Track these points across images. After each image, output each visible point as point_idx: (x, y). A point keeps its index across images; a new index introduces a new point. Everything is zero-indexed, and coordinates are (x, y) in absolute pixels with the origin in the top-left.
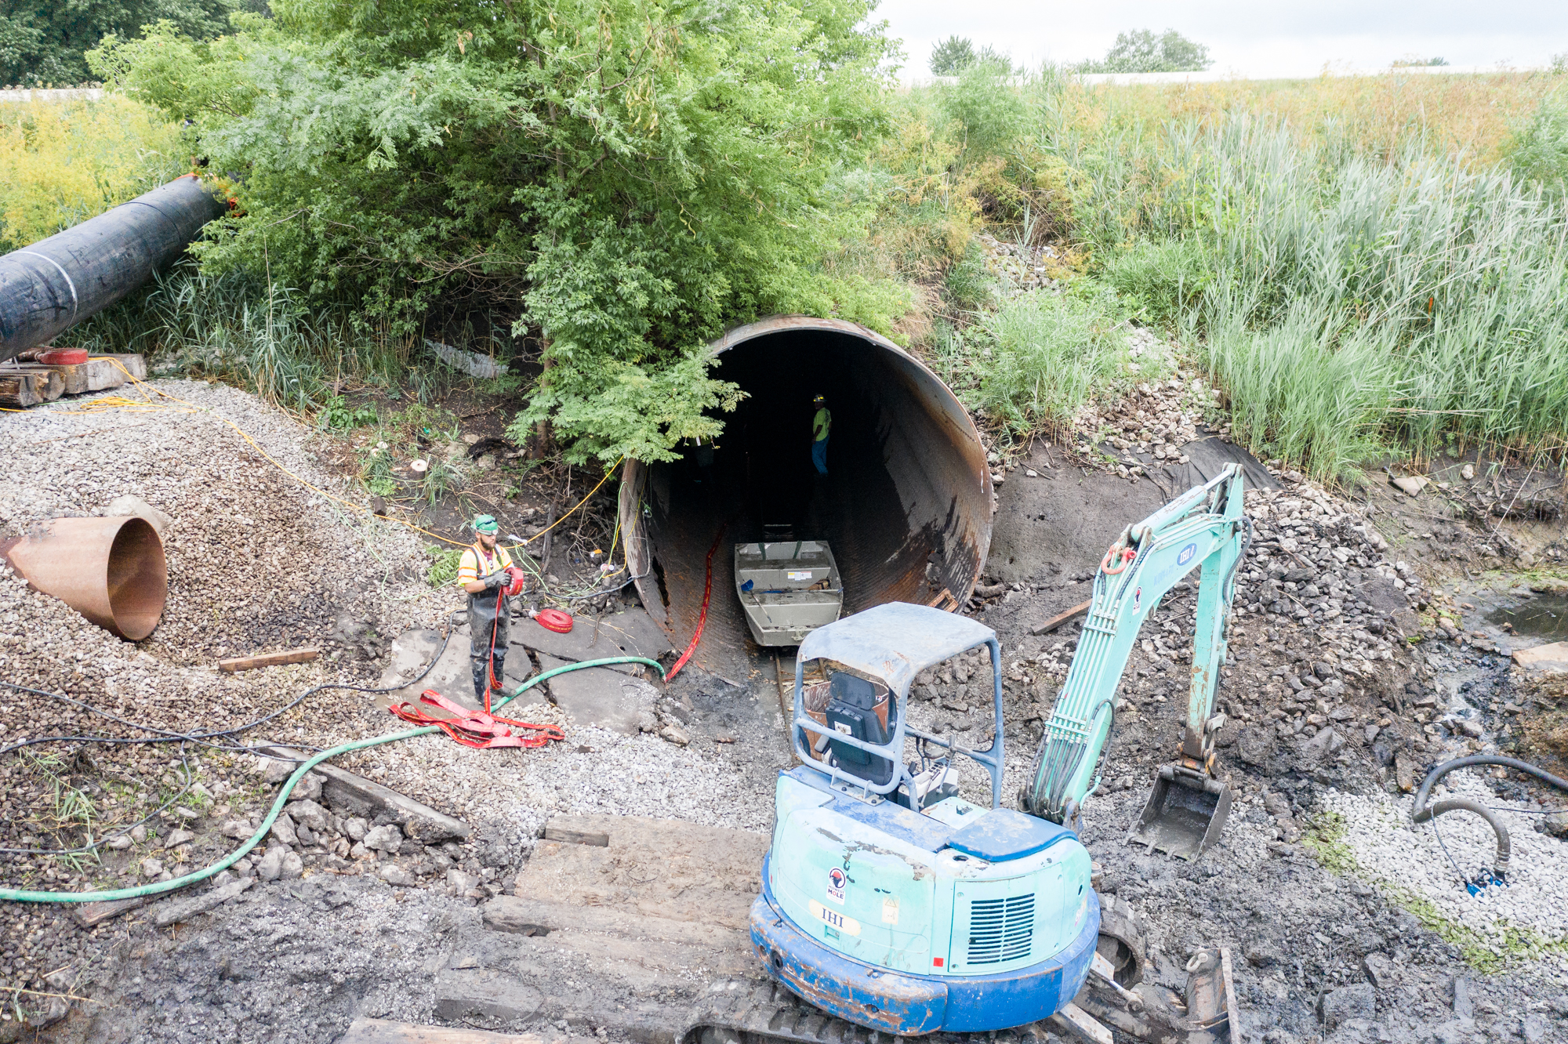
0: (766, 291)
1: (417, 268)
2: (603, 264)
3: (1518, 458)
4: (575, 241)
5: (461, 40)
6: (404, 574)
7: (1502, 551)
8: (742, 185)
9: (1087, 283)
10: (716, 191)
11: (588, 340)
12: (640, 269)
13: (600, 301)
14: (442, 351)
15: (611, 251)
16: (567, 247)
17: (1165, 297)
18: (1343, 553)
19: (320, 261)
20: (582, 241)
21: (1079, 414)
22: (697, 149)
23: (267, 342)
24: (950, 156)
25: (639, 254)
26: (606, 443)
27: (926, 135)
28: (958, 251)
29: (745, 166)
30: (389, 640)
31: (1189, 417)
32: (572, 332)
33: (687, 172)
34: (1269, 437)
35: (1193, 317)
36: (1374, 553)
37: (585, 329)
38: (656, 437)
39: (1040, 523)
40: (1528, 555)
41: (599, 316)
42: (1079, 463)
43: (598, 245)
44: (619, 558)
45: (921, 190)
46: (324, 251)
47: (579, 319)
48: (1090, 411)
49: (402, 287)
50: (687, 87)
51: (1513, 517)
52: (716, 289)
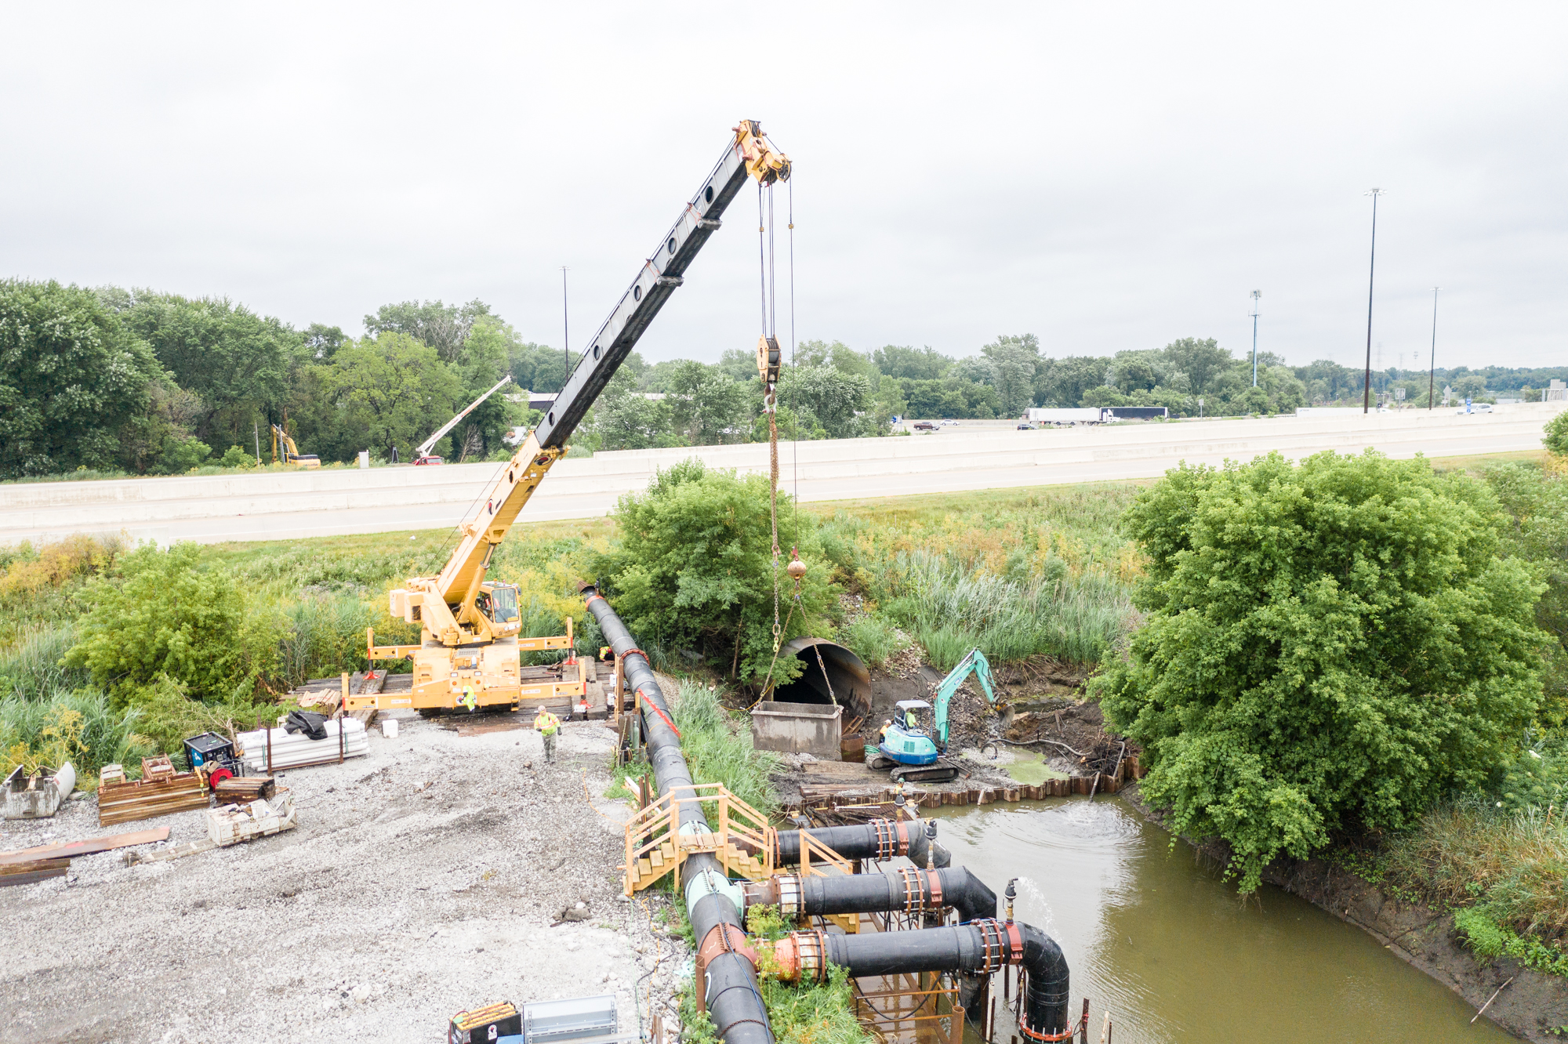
3: (1010, 667)
5: (729, 572)
7: (1008, 694)
9: (878, 614)
17: (904, 618)
18: (964, 696)
21: (885, 661)
31: (918, 659)
34: (942, 665)
35: (915, 626)
36: (973, 696)
40: (1014, 695)
42: (888, 676)
48: (888, 659)
51: (1010, 684)
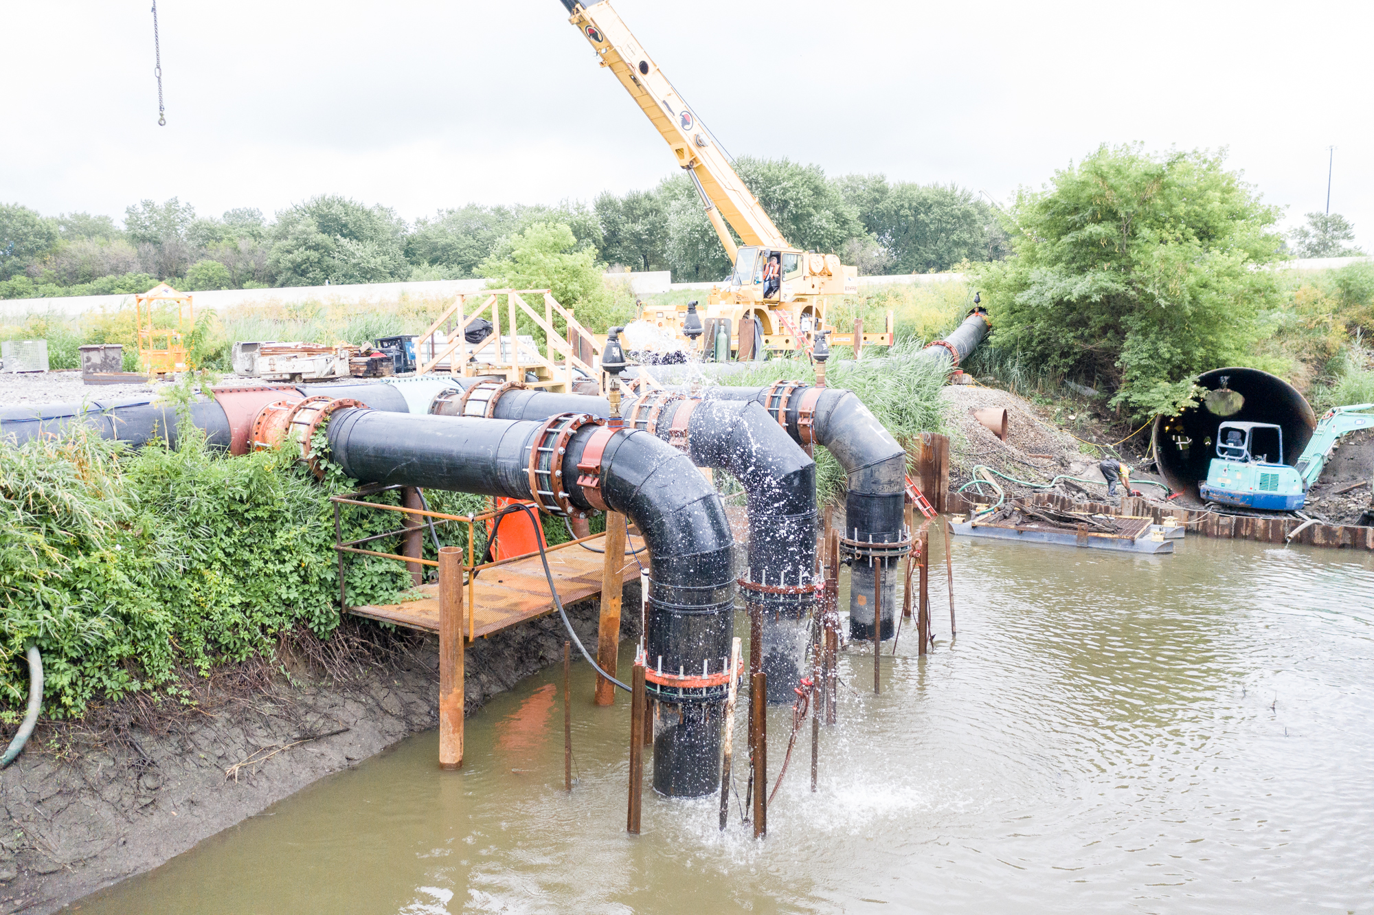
0: (1221, 357)
1: (1071, 347)
2: (1153, 343)
4: (1143, 335)
5: (1106, 266)
6: (1071, 447)
8: (1213, 313)
10: (1199, 316)
11: (1146, 371)
12: (1169, 345)
13: (1151, 357)
14: (1072, 385)
15: (1157, 338)
16: (1140, 338)
19: (1034, 344)
20: (1146, 335)
22: (1194, 300)
23: (1015, 371)
24: (1334, 305)
25: (1168, 339)
26: (1150, 408)
27: (1320, 296)
28: (1333, 351)
29: (1214, 306)
30: (1069, 463)
32: (1139, 367)
33: (1189, 310)
37: (1145, 366)
38: (1171, 407)
39: (1351, 461)
41: (1152, 363)
43: (1152, 336)
44: (1150, 455)
45: (1314, 322)
46: (1036, 340)
47: (1142, 362)
49: (1064, 355)
50: (1191, 280)
52: (1199, 353)
